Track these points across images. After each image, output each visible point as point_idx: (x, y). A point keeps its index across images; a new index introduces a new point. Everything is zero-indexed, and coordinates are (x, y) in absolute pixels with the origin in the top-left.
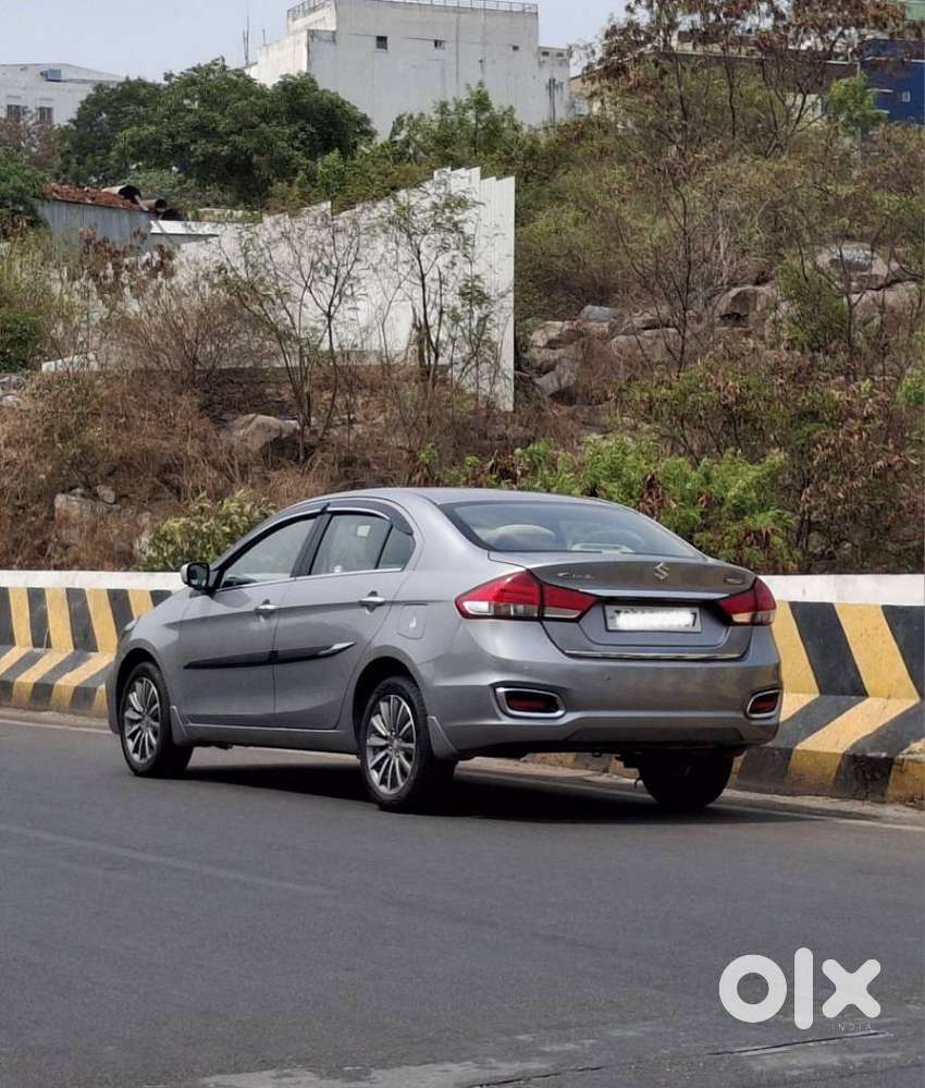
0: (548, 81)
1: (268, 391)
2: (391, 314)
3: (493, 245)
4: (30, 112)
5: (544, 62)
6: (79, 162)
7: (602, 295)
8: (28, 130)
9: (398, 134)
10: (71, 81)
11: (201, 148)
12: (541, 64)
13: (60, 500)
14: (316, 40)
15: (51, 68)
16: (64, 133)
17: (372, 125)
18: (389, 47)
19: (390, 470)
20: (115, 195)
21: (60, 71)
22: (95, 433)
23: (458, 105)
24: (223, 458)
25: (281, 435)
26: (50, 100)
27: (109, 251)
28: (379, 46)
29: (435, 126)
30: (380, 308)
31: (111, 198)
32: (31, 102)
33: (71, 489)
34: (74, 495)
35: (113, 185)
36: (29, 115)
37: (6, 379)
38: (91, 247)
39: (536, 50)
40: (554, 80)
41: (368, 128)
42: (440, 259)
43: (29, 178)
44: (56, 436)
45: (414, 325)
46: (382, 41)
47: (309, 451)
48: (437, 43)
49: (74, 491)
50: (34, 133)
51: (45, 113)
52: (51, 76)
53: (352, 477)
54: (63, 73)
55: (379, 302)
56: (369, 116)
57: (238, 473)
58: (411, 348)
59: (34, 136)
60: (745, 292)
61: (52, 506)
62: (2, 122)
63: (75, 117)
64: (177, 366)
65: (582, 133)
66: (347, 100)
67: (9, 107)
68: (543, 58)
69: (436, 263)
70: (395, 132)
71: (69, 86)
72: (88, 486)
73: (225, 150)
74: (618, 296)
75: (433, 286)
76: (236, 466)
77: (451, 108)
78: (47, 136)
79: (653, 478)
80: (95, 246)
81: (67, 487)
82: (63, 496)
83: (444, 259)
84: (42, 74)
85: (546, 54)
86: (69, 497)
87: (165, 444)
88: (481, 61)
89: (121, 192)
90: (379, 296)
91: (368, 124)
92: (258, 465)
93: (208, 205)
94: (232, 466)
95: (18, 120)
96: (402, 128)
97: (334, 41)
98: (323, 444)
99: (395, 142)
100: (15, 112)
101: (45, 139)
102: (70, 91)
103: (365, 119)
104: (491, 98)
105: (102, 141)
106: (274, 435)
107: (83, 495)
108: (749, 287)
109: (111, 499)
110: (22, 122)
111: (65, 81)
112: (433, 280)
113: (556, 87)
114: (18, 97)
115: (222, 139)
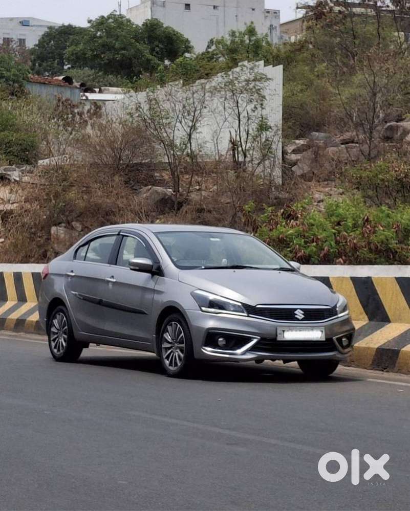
0: (269, 26)
1: (156, 174)
2: (221, 135)
3: (273, 99)
4: (14, 41)
5: (267, 16)
6: (40, 65)
7: (319, 127)
8: (14, 50)
9: (210, 48)
10: (34, 26)
11: (107, 56)
12: (266, 17)
13: (54, 229)
14: (155, 5)
15: (25, 19)
16: (32, 52)
17: (191, 44)
18: (191, 8)
19: (222, 214)
20: (60, 81)
21: (29, 21)
22: (72, 194)
23: (240, 33)
24: (137, 208)
25: (165, 196)
26: (25, 35)
27: (70, 105)
28: (186, 9)
29: (228, 43)
30: (215, 132)
31: (59, 82)
32: (15, 36)
33: (60, 223)
34: (60, 227)
35: (59, 76)
36: (14, 42)
37: (24, 168)
38: (61, 103)
39: (263, 10)
40: (272, 26)
41: (189, 45)
42: (248, 106)
43: (21, 70)
44: (51, 196)
45: (231, 141)
46: (188, 6)
47: (180, 205)
48: (215, 7)
49: (60, 225)
50: (16, 51)
51: (22, 42)
52: (24, 23)
53: (202, 218)
54: (30, 22)
55: (215, 129)
56: (189, 39)
57: (144, 216)
58: (229, 153)
59: (17, 53)
60: (391, 125)
61: (49, 233)
62: (1, 46)
63: (37, 43)
64: (110, 161)
65: (303, 46)
66: (179, 32)
67: (4, 39)
68: (267, 14)
69: (246, 108)
70: (209, 47)
71: (34, 28)
72: (69, 223)
73: (118, 57)
74: (325, 128)
75: (243, 121)
76: (143, 212)
77: (237, 34)
78: (23, 53)
79: (368, 218)
80: (62, 103)
81: (57, 223)
82: (55, 227)
83: (250, 107)
84: (20, 22)
85: (268, 12)
86: (59, 228)
87: (108, 201)
88: (236, 16)
89: (63, 79)
90: (215, 126)
91: (189, 43)
92: (154, 212)
93: (106, 86)
94: (142, 213)
95: (8, 45)
96: (212, 45)
97: (164, 6)
98: (187, 201)
99: (208, 52)
100: (7, 41)
101: (22, 54)
102: (34, 31)
103: (187, 41)
104: (257, 29)
105: (51, 55)
106: (161, 196)
107: (65, 227)
108: (393, 123)
109: (80, 229)
110: (11, 46)
111: (32, 26)
112: (244, 117)
113: (273, 29)
114: (8, 34)
115: (117, 51)
